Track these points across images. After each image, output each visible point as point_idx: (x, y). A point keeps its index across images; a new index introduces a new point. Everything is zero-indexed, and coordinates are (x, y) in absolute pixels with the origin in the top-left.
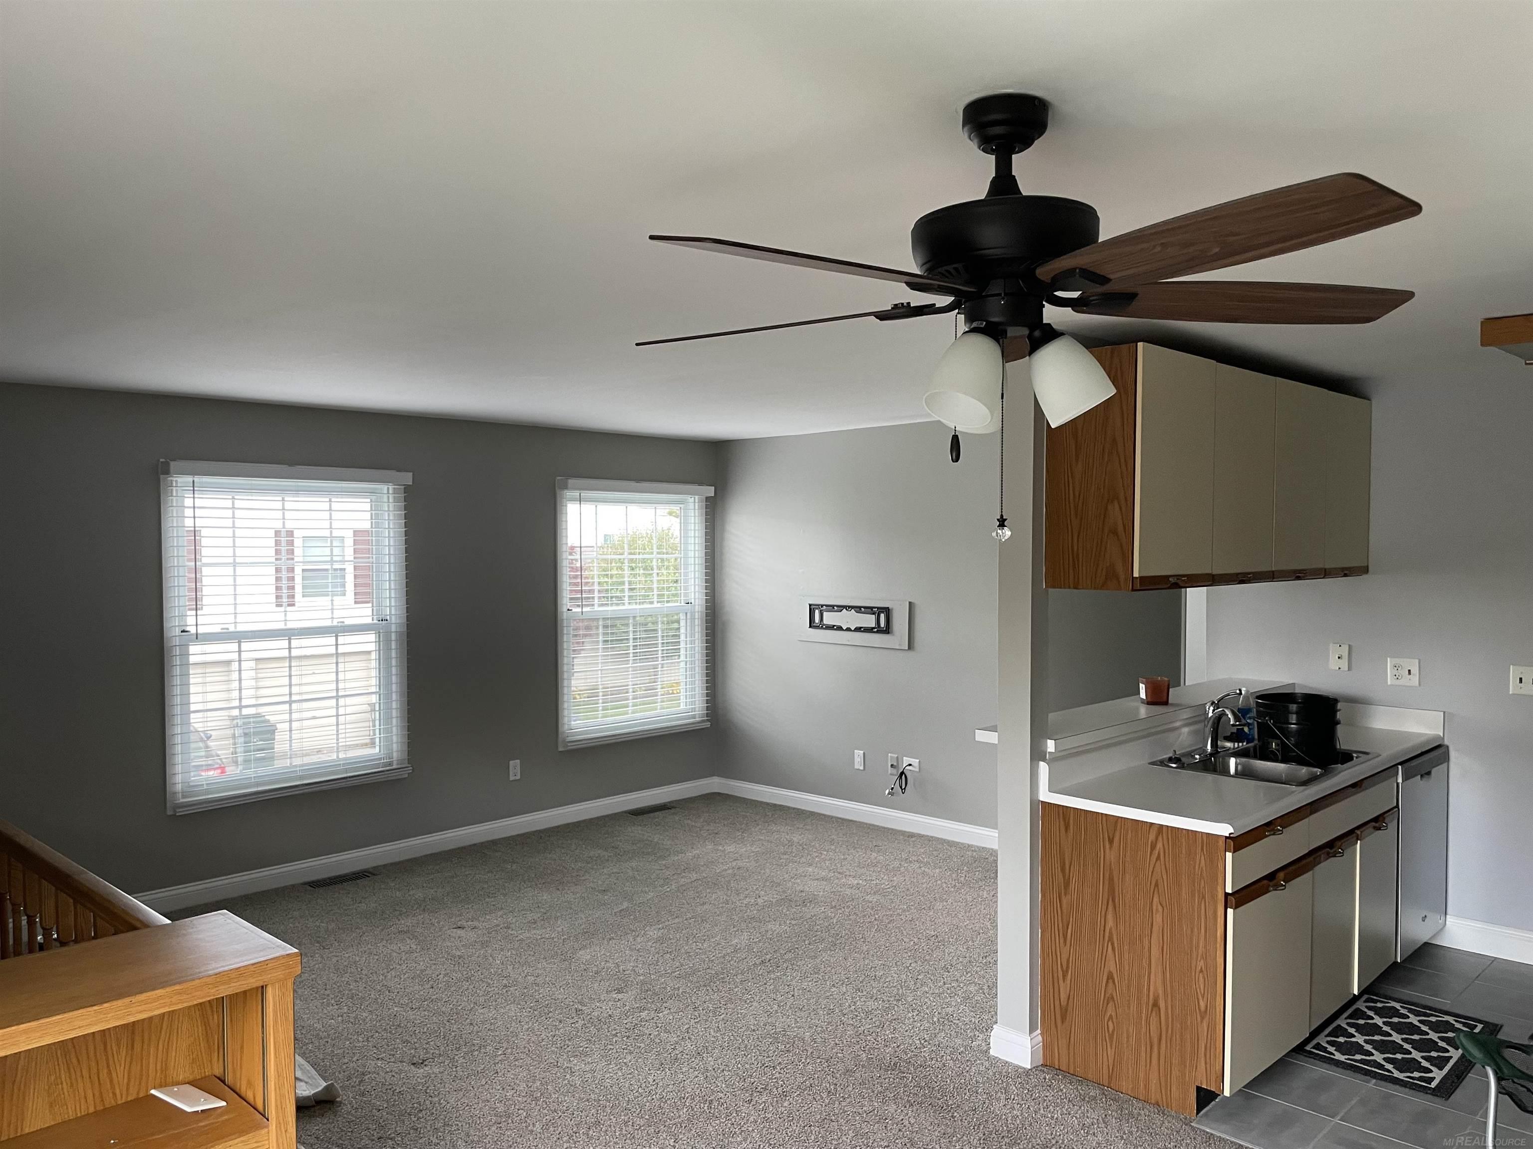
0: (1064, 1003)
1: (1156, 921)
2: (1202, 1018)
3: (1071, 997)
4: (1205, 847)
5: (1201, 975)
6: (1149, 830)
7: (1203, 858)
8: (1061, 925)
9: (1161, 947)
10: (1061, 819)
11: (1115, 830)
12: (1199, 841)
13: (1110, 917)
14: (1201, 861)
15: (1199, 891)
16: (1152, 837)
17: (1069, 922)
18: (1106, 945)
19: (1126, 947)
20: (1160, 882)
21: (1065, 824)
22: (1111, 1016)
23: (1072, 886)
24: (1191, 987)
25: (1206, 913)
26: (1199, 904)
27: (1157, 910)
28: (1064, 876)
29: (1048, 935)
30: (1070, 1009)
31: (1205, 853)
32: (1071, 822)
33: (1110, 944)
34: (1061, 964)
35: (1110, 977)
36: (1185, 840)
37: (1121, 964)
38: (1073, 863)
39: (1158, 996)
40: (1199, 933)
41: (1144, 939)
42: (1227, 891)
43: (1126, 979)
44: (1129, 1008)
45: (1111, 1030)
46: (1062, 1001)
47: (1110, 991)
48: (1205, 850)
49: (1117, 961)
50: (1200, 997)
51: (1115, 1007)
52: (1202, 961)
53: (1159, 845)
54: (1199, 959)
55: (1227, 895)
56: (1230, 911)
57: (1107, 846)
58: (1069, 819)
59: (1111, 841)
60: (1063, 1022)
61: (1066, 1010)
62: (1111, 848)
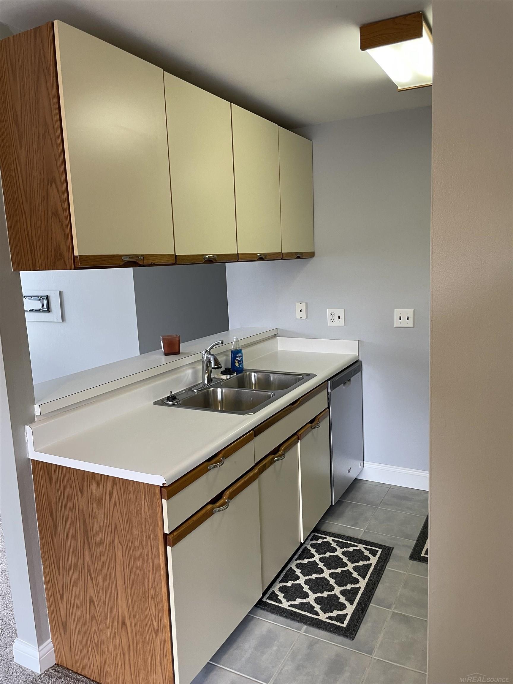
0: (64, 620)
1: (118, 557)
2: (156, 635)
3: (68, 614)
4: (147, 495)
5: (152, 600)
6: (107, 481)
7: (146, 504)
8: (55, 559)
9: (123, 579)
10: (46, 474)
11: (83, 482)
12: (142, 491)
13: (87, 553)
14: (145, 508)
15: (146, 532)
16: (109, 487)
17: (60, 557)
18: (86, 576)
19: (100, 578)
20: (118, 524)
21: (49, 478)
22: (95, 631)
23: (59, 528)
24: (146, 610)
25: (152, 550)
26: (147, 543)
27: (118, 547)
28: (53, 519)
29: (48, 567)
30: (68, 624)
31: (147, 500)
32: (53, 476)
33: (89, 575)
34: (59, 590)
35: (91, 601)
36: (133, 489)
37: (98, 590)
38: (58, 509)
39: (125, 617)
40: (149, 567)
41: (111, 571)
42: (165, 532)
43: (102, 603)
44: (106, 625)
45: (96, 641)
46: (62, 617)
47: (92, 612)
48: (147, 498)
49: (95, 588)
50: (153, 619)
51: (97, 624)
52: (152, 590)
53: (115, 494)
54: (150, 588)
55: (165, 535)
56: (169, 548)
57: (80, 496)
58: (51, 473)
59: (82, 491)
60: (65, 634)
61: (66, 624)
62: (82, 496)
